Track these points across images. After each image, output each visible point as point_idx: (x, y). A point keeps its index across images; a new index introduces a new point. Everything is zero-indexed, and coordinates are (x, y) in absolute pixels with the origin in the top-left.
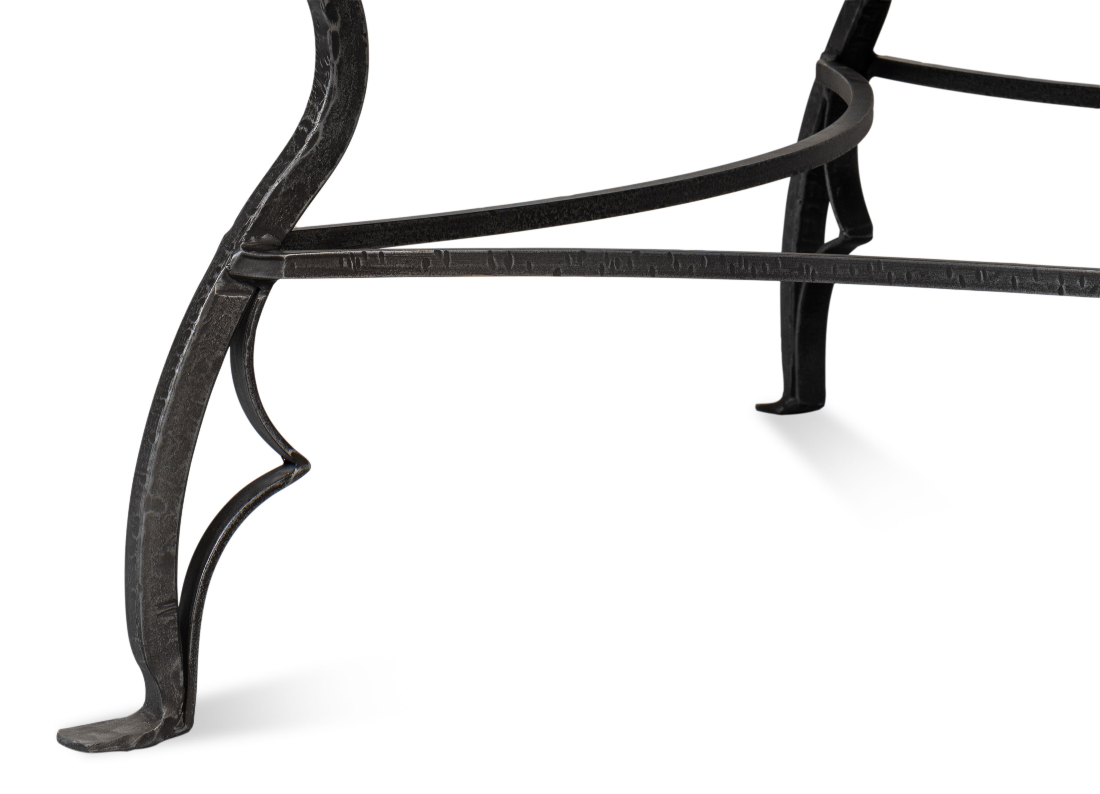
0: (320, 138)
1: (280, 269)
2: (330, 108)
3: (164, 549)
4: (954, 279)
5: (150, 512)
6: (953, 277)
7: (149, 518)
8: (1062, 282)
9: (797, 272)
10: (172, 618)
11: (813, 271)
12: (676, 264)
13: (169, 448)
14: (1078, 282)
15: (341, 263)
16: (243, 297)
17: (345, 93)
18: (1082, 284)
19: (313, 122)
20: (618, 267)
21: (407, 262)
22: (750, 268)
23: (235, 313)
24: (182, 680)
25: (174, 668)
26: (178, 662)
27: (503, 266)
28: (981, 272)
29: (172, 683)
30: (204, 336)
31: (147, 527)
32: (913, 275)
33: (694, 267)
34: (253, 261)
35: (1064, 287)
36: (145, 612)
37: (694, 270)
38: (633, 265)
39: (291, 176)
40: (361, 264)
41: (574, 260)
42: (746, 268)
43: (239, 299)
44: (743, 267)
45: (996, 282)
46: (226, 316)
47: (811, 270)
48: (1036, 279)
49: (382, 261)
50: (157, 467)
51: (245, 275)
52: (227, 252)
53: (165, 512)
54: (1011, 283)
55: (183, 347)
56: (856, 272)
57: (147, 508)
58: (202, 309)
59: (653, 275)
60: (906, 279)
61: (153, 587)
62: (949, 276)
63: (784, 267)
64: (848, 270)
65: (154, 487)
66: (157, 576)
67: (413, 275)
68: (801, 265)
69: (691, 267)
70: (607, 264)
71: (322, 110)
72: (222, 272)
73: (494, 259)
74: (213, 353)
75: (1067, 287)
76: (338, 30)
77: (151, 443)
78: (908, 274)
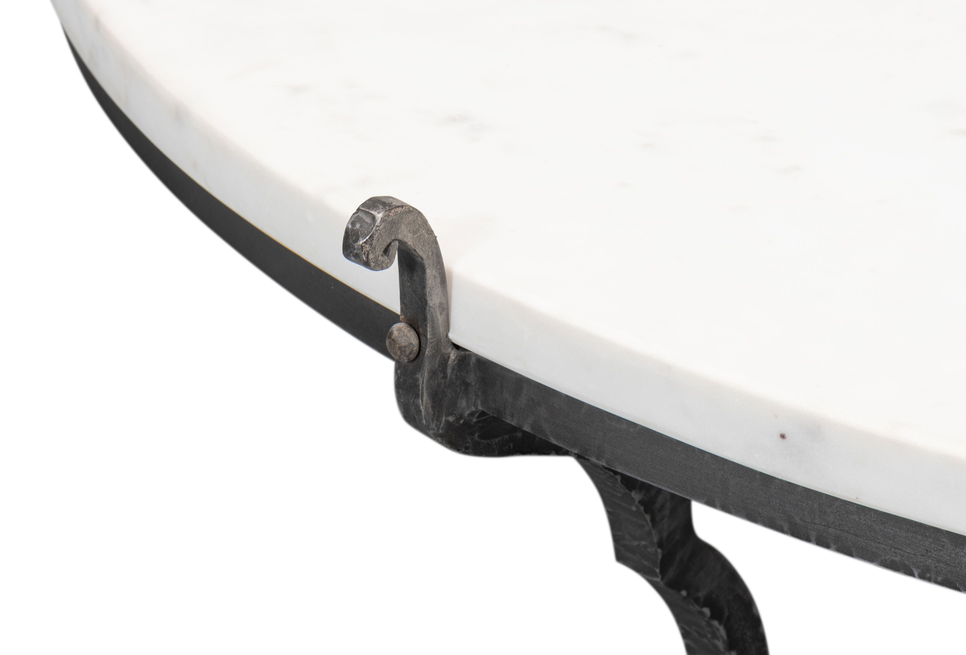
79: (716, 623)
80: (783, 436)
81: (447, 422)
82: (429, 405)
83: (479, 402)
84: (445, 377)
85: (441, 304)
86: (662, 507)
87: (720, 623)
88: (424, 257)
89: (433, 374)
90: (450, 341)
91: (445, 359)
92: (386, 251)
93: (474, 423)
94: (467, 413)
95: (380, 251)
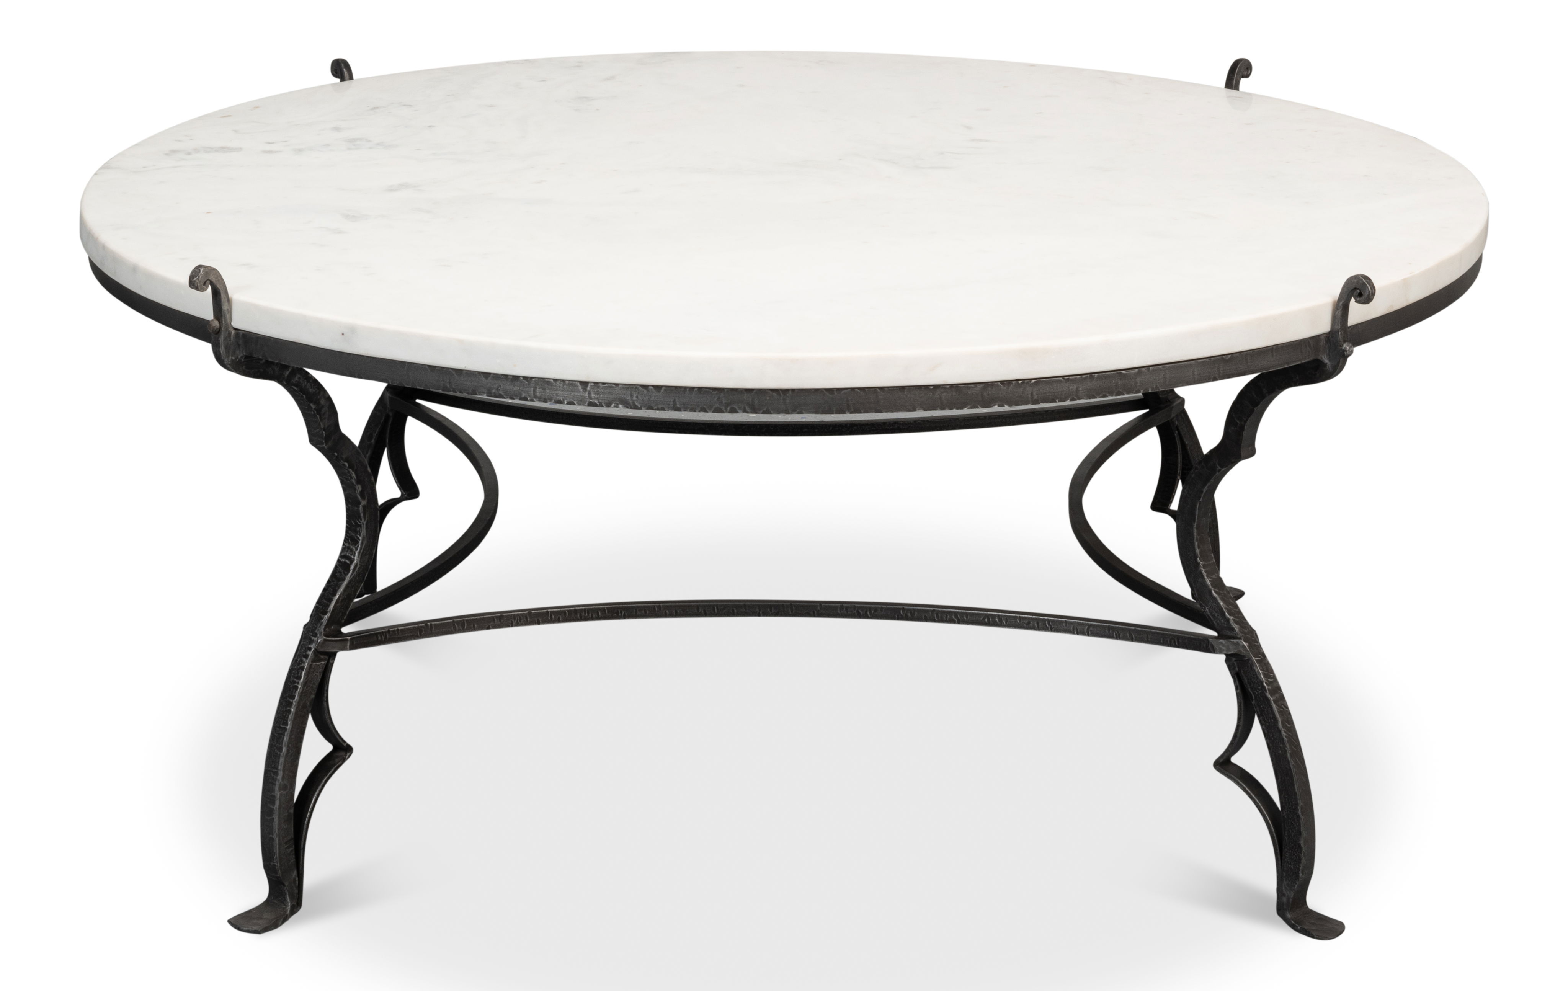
0: (358, 566)
1: (346, 646)
2: (362, 549)
3: (288, 811)
4: (701, 612)
5: (282, 792)
6: (700, 611)
7: (281, 795)
8: (760, 610)
9: (615, 615)
10: (292, 849)
11: (624, 614)
12: (551, 617)
13: (290, 754)
14: (769, 610)
15: (377, 638)
16: (323, 663)
17: (369, 539)
18: (771, 610)
19: (353, 556)
20: (520, 621)
21: (411, 632)
22: (590, 615)
23: (320, 672)
24: (297, 882)
25: (294, 876)
26: (295, 873)
27: (461, 628)
28: (716, 607)
29: (293, 885)
30: (306, 688)
31: (280, 799)
32: (678, 611)
34: (332, 643)
35: (761, 613)
36: (279, 848)
38: (528, 619)
39: (344, 590)
40: (388, 637)
41: (497, 620)
42: (588, 615)
43: (321, 664)
44: (587, 615)
45: (723, 612)
46: (316, 675)
47: (623, 613)
48: (746, 609)
49: (398, 633)
50: (284, 765)
51: (327, 651)
52: (313, 638)
53: (288, 790)
54: (732, 612)
55: (295, 696)
56: (648, 612)
57: (280, 789)
58: (303, 673)
60: (674, 614)
61: (283, 834)
62: (698, 611)
63: (609, 612)
64: (643, 611)
65: (283, 777)
66: (285, 827)
67: (414, 639)
68: (618, 611)
69: (559, 618)
70: (515, 620)
71: (358, 550)
72: (312, 650)
73: (456, 625)
74: (310, 697)
75: (763, 613)
76: (366, 504)
77: (279, 753)
78: (676, 611)
79: (351, 470)
81: (232, 359)
82: (224, 351)
83: (244, 351)
84: (230, 340)
85: (228, 310)
86: (324, 414)
87: (353, 471)
88: (220, 289)
89: (225, 338)
90: (232, 326)
91: (230, 333)
92: (205, 284)
93: (243, 360)
94: (240, 356)
95: (202, 283)
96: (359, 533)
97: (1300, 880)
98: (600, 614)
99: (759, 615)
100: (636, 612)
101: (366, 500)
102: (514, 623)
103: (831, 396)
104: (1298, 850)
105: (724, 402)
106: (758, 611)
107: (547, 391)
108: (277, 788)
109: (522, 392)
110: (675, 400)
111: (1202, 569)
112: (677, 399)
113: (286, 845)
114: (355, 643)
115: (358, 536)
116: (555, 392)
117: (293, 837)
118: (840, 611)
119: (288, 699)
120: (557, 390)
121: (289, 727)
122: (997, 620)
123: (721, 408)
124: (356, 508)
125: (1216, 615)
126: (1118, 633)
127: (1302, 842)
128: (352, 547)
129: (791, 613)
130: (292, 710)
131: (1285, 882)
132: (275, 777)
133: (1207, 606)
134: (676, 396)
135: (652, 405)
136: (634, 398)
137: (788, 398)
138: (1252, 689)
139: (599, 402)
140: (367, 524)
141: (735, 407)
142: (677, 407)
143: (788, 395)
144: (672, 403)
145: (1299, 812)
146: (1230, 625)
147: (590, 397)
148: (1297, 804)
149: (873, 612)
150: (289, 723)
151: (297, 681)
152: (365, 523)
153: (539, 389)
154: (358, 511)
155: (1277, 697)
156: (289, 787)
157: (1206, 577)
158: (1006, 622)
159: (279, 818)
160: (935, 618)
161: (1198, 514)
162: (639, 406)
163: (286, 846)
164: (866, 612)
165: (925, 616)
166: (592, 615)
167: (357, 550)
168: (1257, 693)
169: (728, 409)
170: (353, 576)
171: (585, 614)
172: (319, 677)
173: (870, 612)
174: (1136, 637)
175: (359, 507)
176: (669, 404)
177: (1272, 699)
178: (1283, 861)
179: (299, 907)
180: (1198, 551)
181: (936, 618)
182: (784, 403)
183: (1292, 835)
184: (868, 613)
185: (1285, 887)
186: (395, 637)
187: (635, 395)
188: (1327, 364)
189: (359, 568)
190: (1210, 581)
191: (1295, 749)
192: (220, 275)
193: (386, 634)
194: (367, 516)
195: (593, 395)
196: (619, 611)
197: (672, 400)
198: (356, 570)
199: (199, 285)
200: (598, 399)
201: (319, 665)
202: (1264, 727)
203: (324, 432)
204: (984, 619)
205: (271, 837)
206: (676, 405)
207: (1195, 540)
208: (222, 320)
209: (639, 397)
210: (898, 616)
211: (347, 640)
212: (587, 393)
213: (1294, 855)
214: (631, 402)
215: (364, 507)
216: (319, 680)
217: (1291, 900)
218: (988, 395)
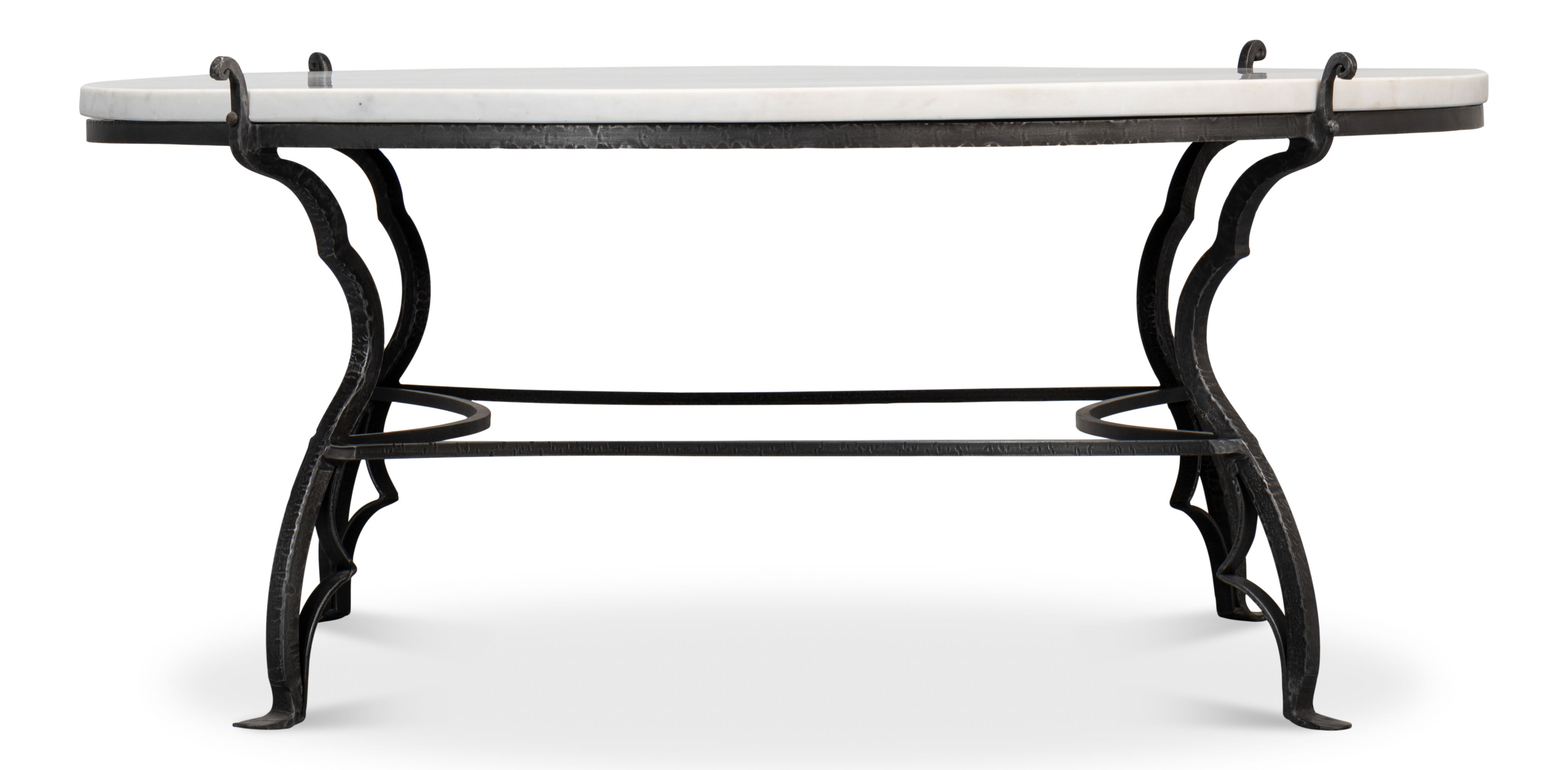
0: (364, 381)
1: (353, 454)
2: (368, 364)
3: (294, 615)
5: (289, 594)
7: (288, 597)
9: (617, 450)
10: (297, 655)
11: (626, 450)
12: (553, 448)
13: (296, 557)
14: (770, 449)
15: (383, 450)
16: (330, 472)
18: (772, 449)
19: (359, 373)
20: (523, 450)
21: (415, 450)
22: (592, 449)
23: (326, 480)
24: (302, 690)
25: (298, 683)
26: (300, 681)
27: (464, 451)
28: (717, 446)
29: (297, 692)
30: (313, 493)
31: (287, 602)
32: (680, 449)
33: (562, 449)
34: (339, 450)
35: (762, 452)
36: (285, 652)
37: (563, 451)
38: (531, 449)
39: (351, 403)
40: (393, 451)
41: (500, 447)
42: (590, 448)
43: (328, 472)
44: (588, 448)
46: (322, 482)
49: (404, 449)
50: (291, 568)
51: (334, 458)
52: (320, 446)
53: (294, 594)
54: (733, 451)
55: (302, 500)
56: (649, 449)
57: (287, 591)
58: (311, 478)
59: (541, 454)
61: (289, 637)
62: (700, 449)
63: (611, 449)
64: (645, 448)
65: (290, 580)
66: (291, 632)
69: (561, 450)
70: (517, 449)
71: (365, 366)
72: (320, 457)
73: (460, 448)
74: (316, 503)
76: (372, 321)
78: (677, 449)
79: (358, 283)
80: (360, 104)
81: (248, 151)
82: (242, 143)
84: (247, 133)
85: (246, 102)
88: (239, 80)
89: (243, 130)
90: (249, 119)
91: (247, 126)
92: (225, 73)
93: (259, 154)
94: (256, 150)
95: (223, 72)
96: (365, 350)
97: (1305, 675)
98: (601, 448)
99: (760, 455)
100: (637, 448)
101: (373, 316)
102: (516, 452)
103: (830, 131)
104: (1302, 645)
105: (728, 137)
106: (760, 450)
107: (559, 137)
108: (284, 589)
109: (535, 141)
110: (681, 138)
111: (1200, 375)
112: (683, 136)
113: (292, 649)
114: (361, 453)
115: (364, 352)
116: (567, 138)
117: (298, 643)
118: (842, 449)
119: (295, 504)
120: (568, 136)
121: (296, 530)
122: (999, 448)
123: (726, 144)
124: (362, 325)
125: (1216, 419)
126: (1119, 448)
127: (1305, 636)
128: (358, 364)
129: (792, 452)
130: (300, 513)
131: (1290, 681)
132: (282, 579)
133: (1206, 412)
134: (683, 134)
135: (659, 144)
136: (642, 138)
137: (789, 133)
138: (1252, 487)
139: (608, 144)
140: (373, 340)
141: (739, 142)
142: (683, 145)
143: (789, 130)
144: (678, 141)
145: (1302, 605)
146: (1230, 427)
147: (600, 140)
148: (1300, 597)
149: (874, 448)
150: (296, 526)
151: (304, 486)
152: (371, 339)
153: (551, 136)
154: (365, 327)
155: (1277, 495)
156: (295, 591)
157: (1204, 383)
158: (1008, 450)
159: (286, 620)
160: (936, 451)
161: (1196, 321)
162: (647, 146)
163: (291, 651)
164: (868, 449)
165: (927, 450)
166: (594, 450)
167: (363, 365)
168: (1257, 491)
169: (732, 144)
170: (359, 390)
171: (587, 448)
172: (325, 485)
173: (872, 449)
174: (1137, 450)
175: (365, 323)
176: (676, 142)
177: (1272, 495)
178: (1288, 660)
179: (303, 718)
180: (1196, 358)
181: (938, 451)
182: (786, 138)
183: (1296, 630)
184: (870, 450)
185: (1291, 686)
186: (400, 452)
187: (643, 135)
188: (1313, 143)
189: (365, 384)
190: (1208, 387)
191: (1297, 545)
192: (239, 67)
193: (391, 449)
194: (373, 332)
195: (602, 138)
196: (621, 447)
197: (678, 139)
198: (363, 385)
199: (220, 72)
200: (607, 141)
201: (325, 473)
202: (1265, 524)
203: (334, 240)
204: (986, 448)
205: (277, 641)
206: (682, 142)
207: (1193, 347)
208: (240, 112)
209: (647, 137)
210: (900, 451)
211: (353, 448)
212: (597, 136)
213: (1298, 651)
214: (639, 142)
215: (370, 322)
216: (326, 488)
217: (1297, 697)
218: (981, 134)
